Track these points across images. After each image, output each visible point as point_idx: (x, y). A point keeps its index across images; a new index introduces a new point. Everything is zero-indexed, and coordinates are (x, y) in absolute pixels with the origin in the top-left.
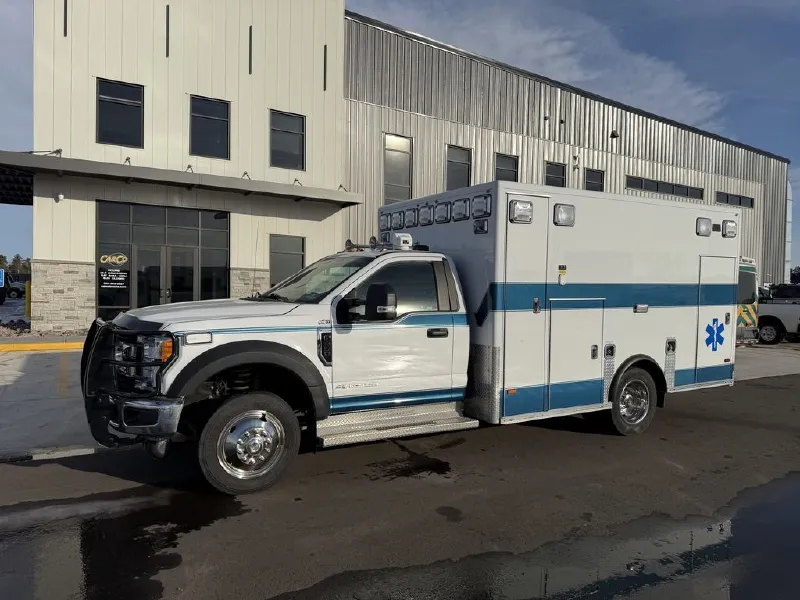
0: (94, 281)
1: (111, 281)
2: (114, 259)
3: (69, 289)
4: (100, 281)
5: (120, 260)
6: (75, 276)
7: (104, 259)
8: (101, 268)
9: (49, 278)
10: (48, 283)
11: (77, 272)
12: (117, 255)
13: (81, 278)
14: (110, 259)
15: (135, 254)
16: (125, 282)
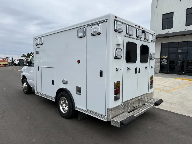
0: (160, 62)
5: (166, 57)
8: (161, 59)
13: (157, 61)
16: (167, 62)
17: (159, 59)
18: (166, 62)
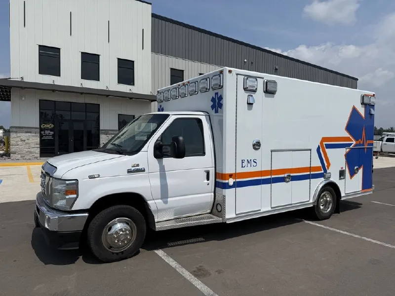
0: (39, 136)
1: (46, 136)
2: (48, 126)
3: (28, 139)
4: (41, 136)
5: (50, 126)
6: (30, 134)
7: (43, 126)
8: (42, 130)
9: (18, 135)
10: (18, 137)
11: (31, 132)
12: (49, 124)
13: (33, 134)
14: (46, 126)
16: (53, 136)
17: (38, 131)
18: (50, 136)
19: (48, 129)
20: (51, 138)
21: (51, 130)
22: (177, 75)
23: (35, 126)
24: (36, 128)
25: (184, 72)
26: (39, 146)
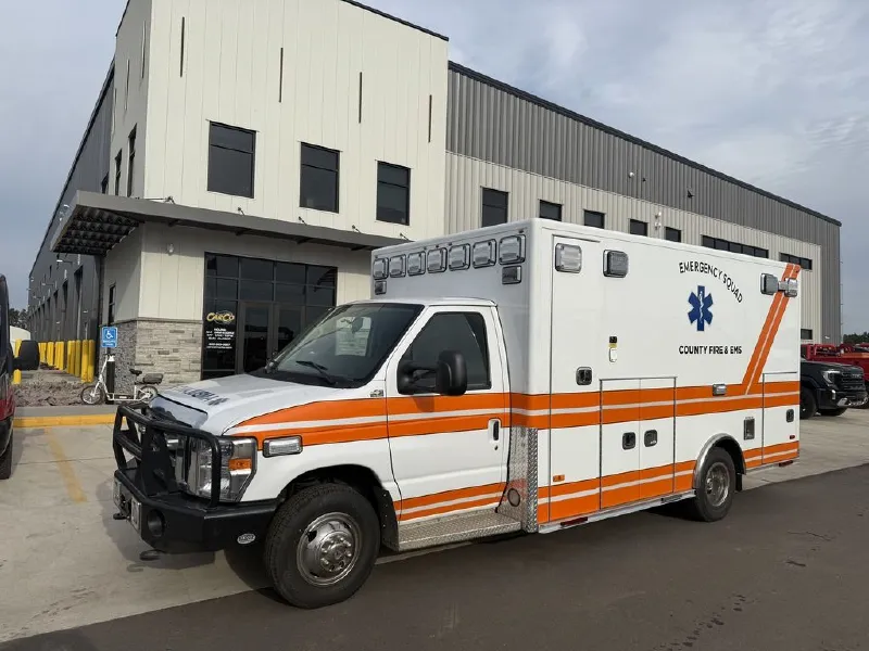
0: (201, 342)
1: (217, 341)
2: (221, 317)
3: (176, 351)
4: (206, 341)
5: (227, 318)
6: (180, 336)
7: (211, 317)
8: (209, 326)
9: (155, 339)
10: (153, 343)
11: (183, 332)
12: (224, 313)
13: (187, 338)
14: (217, 317)
15: (242, 312)
16: (232, 342)
17: (200, 328)
18: (226, 342)
19: (220, 325)
20: (227, 346)
21: (229, 328)
22: (495, 205)
23: (192, 318)
24: (194, 322)
25: (510, 195)
26: (199, 367)
